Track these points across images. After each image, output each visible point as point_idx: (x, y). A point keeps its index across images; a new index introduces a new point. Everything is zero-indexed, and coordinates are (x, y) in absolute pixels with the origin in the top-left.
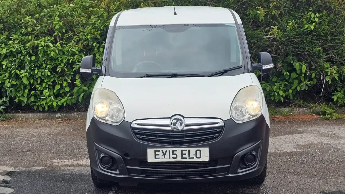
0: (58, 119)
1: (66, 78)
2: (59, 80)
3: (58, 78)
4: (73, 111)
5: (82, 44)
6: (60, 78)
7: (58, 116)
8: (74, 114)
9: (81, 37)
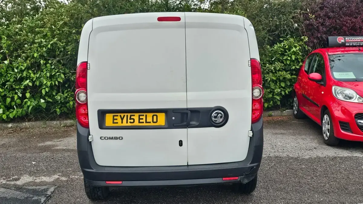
0: (9, 129)
1: (17, 91)
2: (9, 93)
3: (9, 92)
4: (25, 121)
5: (30, 61)
6: (11, 92)
7: (11, 126)
8: (25, 124)
9: (29, 54)
